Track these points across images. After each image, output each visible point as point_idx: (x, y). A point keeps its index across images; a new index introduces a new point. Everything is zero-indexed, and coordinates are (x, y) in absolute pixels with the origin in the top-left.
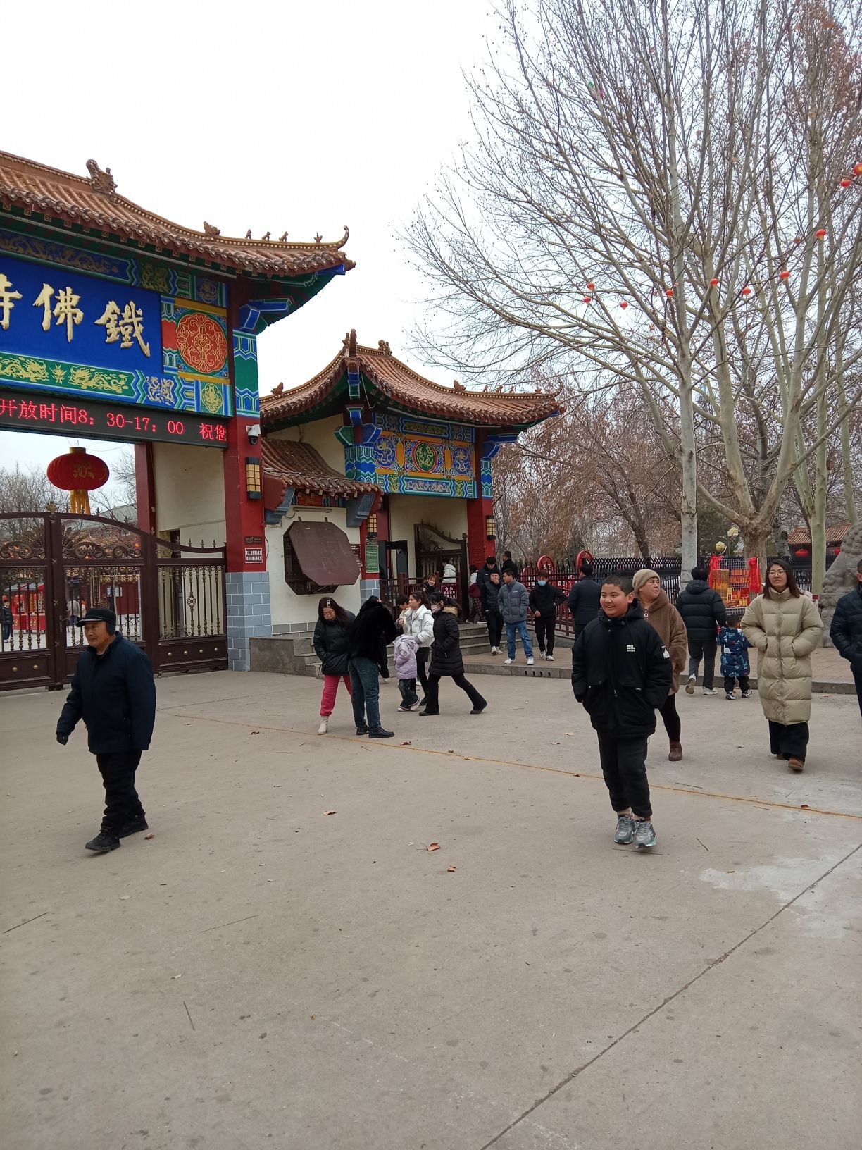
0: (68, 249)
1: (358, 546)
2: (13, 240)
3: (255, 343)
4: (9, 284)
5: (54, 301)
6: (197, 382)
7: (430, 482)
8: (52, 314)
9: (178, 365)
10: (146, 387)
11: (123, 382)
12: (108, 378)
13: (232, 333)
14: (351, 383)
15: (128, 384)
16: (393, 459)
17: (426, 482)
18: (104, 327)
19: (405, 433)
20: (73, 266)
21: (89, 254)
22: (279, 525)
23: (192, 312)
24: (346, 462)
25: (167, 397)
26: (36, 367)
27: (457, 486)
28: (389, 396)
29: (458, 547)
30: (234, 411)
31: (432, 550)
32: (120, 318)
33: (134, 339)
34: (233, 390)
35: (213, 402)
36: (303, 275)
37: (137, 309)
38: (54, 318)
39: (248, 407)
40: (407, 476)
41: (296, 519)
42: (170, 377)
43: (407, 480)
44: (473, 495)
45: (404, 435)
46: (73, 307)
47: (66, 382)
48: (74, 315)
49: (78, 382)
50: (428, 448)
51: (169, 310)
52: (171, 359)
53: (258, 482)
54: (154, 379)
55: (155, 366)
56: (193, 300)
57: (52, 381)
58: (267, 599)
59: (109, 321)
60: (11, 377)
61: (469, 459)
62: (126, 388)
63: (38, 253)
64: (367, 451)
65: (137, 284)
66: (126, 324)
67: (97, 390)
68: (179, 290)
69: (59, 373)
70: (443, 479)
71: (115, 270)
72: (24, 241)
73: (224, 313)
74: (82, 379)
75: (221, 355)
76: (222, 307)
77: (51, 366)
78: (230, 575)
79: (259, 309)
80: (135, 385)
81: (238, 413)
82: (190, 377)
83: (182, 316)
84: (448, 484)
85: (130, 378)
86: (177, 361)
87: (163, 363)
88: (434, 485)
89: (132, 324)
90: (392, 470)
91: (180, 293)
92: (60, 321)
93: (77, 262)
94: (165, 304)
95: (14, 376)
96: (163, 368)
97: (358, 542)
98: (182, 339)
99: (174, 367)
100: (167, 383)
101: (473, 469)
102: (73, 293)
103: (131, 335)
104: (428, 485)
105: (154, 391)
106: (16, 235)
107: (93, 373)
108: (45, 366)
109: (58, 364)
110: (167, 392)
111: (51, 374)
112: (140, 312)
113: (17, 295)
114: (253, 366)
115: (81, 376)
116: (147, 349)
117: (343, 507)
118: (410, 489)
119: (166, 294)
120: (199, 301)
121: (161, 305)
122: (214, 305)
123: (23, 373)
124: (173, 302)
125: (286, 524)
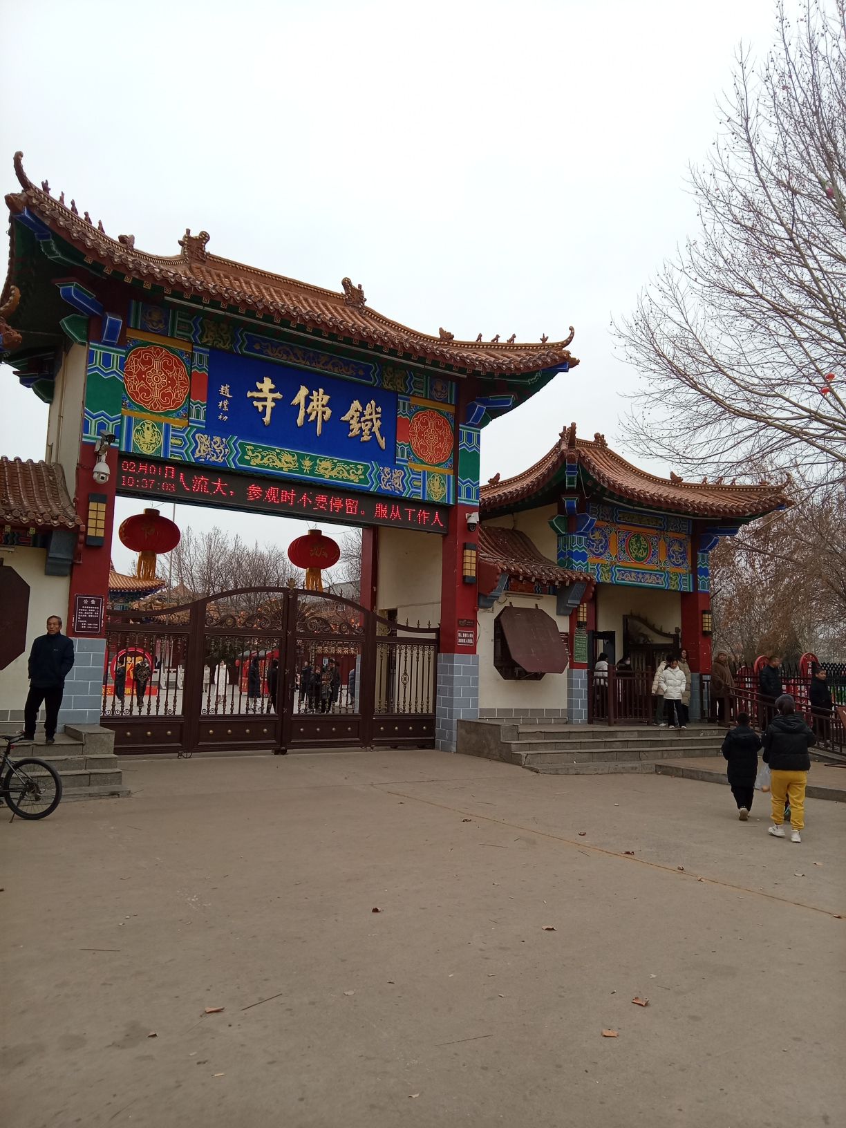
0: (323, 355)
1: (566, 634)
2: (279, 349)
3: (479, 436)
4: (273, 386)
5: (308, 400)
6: (424, 472)
7: (643, 573)
8: (306, 412)
9: (408, 457)
10: (379, 476)
11: (360, 472)
12: (348, 468)
13: (459, 427)
14: (569, 474)
15: (364, 474)
16: (606, 549)
17: (638, 573)
18: (348, 423)
19: (619, 523)
20: (326, 370)
21: (340, 359)
22: (491, 609)
23: (425, 408)
24: (558, 551)
25: (397, 486)
26: (288, 458)
27: (671, 578)
28: (606, 487)
29: (670, 641)
30: (456, 499)
31: (641, 642)
32: (362, 415)
33: (372, 434)
34: (456, 480)
35: (437, 491)
36: (529, 373)
37: (376, 407)
38: (307, 416)
39: (469, 495)
40: (619, 566)
41: (507, 604)
42: (401, 467)
43: (619, 571)
44: (688, 588)
45: (618, 526)
46: (323, 406)
47: (312, 472)
48: (324, 413)
49: (322, 471)
50: (642, 538)
51: (404, 408)
52: (402, 452)
53: (474, 567)
54: (387, 470)
55: (388, 458)
56: (426, 398)
57: (301, 471)
58: (476, 681)
59: (352, 418)
60: (268, 467)
61: (685, 552)
62: (362, 477)
63: (298, 359)
64: (580, 539)
65: (378, 385)
66: (367, 420)
67: (337, 479)
68: (414, 390)
69: (307, 463)
70: (657, 571)
71: (361, 373)
72: (288, 349)
73: (452, 409)
74: (326, 469)
75: (447, 448)
76: (451, 404)
77: (301, 457)
78: (441, 656)
79: (484, 405)
80: (370, 475)
81: (459, 501)
82: (418, 468)
83: (415, 413)
84: (662, 575)
85: (366, 468)
86: (408, 453)
87: (396, 454)
88: (647, 576)
89: (371, 420)
90: (605, 560)
91: (415, 392)
92: (312, 418)
93: (330, 366)
94: (401, 402)
95: (271, 466)
96: (395, 460)
97: (567, 630)
98: (414, 433)
99: (405, 458)
100: (398, 473)
101: (689, 561)
102: (324, 394)
103: (370, 430)
104: (640, 576)
105: (386, 480)
106: (282, 344)
107: (335, 464)
108: (296, 458)
109: (307, 456)
110: (397, 481)
111: (300, 464)
112: (379, 410)
113: (278, 395)
114: (476, 457)
115: (326, 467)
116: (382, 443)
117: (554, 594)
118: (622, 579)
119: (402, 393)
120: (432, 399)
121: (398, 403)
122: (444, 402)
123: (278, 464)
124: (409, 400)
125: (498, 608)
